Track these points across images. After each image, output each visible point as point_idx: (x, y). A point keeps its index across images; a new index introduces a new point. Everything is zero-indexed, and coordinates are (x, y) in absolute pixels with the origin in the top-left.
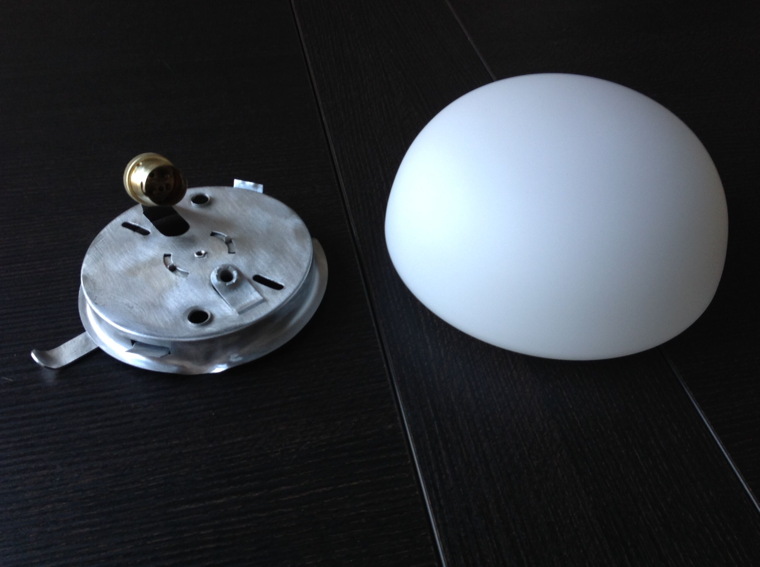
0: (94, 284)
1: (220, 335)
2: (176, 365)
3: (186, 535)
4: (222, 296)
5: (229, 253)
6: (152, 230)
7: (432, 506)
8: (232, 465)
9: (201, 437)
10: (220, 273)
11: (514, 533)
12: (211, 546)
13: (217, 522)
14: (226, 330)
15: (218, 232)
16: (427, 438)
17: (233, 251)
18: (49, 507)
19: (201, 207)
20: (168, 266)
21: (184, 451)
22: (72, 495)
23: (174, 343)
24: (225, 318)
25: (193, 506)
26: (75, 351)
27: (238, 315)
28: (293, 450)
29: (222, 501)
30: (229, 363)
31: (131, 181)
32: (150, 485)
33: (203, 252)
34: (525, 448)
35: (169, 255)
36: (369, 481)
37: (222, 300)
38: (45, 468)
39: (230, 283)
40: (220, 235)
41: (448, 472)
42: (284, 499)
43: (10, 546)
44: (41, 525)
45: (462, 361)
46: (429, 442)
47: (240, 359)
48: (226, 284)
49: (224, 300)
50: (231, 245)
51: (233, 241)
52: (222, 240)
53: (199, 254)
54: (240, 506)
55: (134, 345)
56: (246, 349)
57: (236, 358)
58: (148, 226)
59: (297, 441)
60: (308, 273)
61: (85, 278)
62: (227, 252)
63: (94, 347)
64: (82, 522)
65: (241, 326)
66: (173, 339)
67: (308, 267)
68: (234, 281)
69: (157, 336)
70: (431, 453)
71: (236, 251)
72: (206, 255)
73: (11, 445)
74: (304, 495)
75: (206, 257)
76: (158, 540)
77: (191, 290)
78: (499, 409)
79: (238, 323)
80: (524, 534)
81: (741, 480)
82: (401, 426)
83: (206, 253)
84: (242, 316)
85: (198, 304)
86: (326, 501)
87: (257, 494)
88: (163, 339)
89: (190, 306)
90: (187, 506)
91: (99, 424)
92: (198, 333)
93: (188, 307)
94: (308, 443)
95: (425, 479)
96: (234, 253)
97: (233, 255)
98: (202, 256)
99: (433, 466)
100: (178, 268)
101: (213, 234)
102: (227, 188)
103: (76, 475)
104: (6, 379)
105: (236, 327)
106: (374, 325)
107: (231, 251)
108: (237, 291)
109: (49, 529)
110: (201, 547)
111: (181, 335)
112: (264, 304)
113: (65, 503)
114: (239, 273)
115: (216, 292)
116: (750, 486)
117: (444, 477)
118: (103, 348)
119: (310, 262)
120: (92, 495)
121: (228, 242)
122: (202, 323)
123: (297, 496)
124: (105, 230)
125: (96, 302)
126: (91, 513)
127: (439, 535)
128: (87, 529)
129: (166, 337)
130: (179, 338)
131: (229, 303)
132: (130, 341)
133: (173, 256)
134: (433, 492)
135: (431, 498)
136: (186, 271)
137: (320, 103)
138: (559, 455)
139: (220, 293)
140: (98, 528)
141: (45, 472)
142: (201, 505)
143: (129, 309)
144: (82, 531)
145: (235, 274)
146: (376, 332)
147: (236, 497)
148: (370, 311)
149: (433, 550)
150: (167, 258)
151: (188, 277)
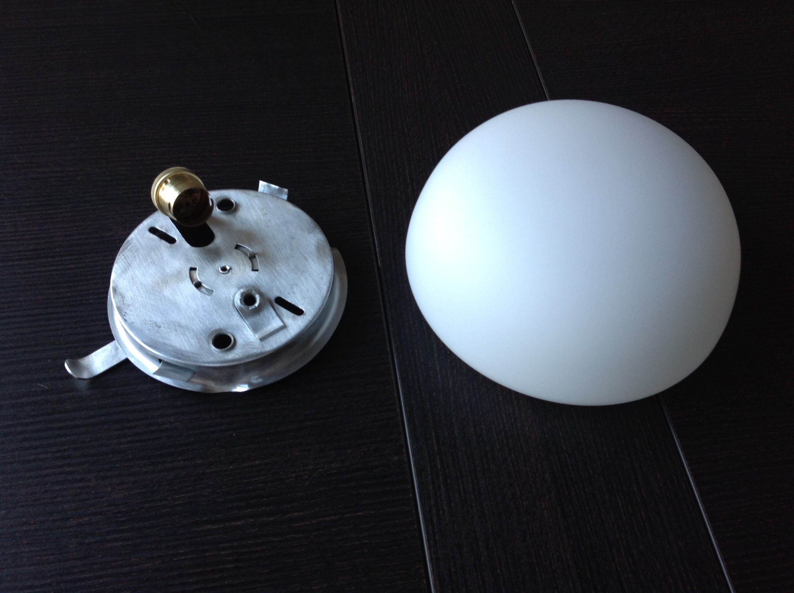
0: (123, 297)
1: (242, 362)
2: (200, 384)
3: (207, 554)
4: (245, 320)
5: (253, 270)
6: (178, 238)
7: (428, 540)
8: (250, 488)
9: (222, 458)
10: (244, 295)
11: (498, 571)
12: (230, 566)
13: (235, 544)
14: (247, 357)
15: (242, 245)
16: (429, 472)
17: (257, 269)
18: (86, 519)
19: (227, 214)
20: (194, 283)
21: (207, 471)
22: (106, 509)
23: (200, 367)
24: (248, 344)
25: (215, 527)
26: (106, 361)
27: (259, 341)
28: (306, 477)
29: (239, 523)
30: (250, 384)
31: (158, 195)
32: (176, 503)
33: (228, 268)
34: (517, 488)
35: (195, 269)
36: (373, 512)
37: (245, 323)
38: (80, 481)
39: (253, 307)
40: (244, 247)
41: (445, 508)
42: (296, 525)
43: (53, 554)
44: (80, 536)
45: (468, 394)
46: (430, 477)
47: (260, 380)
48: (249, 308)
49: (247, 324)
50: (254, 260)
51: (256, 256)
52: (246, 254)
53: (224, 269)
54: (256, 529)
55: (161, 363)
56: (268, 372)
57: (257, 380)
58: (175, 233)
59: (310, 467)
60: (327, 298)
61: (115, 290)
62: (251, 268)
63: (123, 358)
64: (115, 536)
65: (262, 353)
66: (198, 364)
67: (328, 290)
68: (257, 305)
69: (183, 360)
70: (431, 487)
71: (259, 268)
72: (231, 271)
73: (49, 455)
74: (314, 522)
75: (230, 274)
76: (183, 558)
77: (216, 311)
78: (498, 447)
79: (259, 351)
80: (507, 572)
81: (710, 533)
82: (406, 459)
83: (231, 269)
84: (263, 343)
85: (222, 327)
86: (333, 529)
87: (272, 519)
88: (189, 363)
89: (214, 329)
90: (209, 527)
91: (129, 439)
92: (222, 359)
93: (212, 330)
94: (320, 470)
95: (424, 514)
96: (257, 270)
97: (257, 272)
98: (227, 272)
99: (432, 501)
100: (203, 284)
101: (237, 247)
102: (252, 193)
103: (109, 489)
104: (42, 386)
105: (257, 355)
106: (388, 349)
107: (255, 269)
108: (259, 315)
109: (86, 541)
110: (221, 567)
111: (205, 360)
112: (285, 330)
113: (100, 516)
114: (262, 295)
115: (239, 315)
116: (717, 539)
117: (441, 512)
118: (132, 360)
119: (330, 285)
120: (124, 510)
121: (252, 257)
122: (226, 349)
123: (308, 523)
124: (132, 235)
125: (125, 318)
126: (124, 527)
127: (432, 569)
128: (120, 543)
129: (191, 361)
130: (204, 363)
131: (251, 329)
132: (158, 360)
133: (198, 270)
134: (430, 527)
135: (427, 533)
136: (211, 289)
137: (350, 79)
138: (547, 497)
139: (243, 317)
140: (130, 543)
141: (81, 485)
142: (222, 526)
143: (156, 328)
144: (115, 544)
145: (258, 297)
146: (390, 357)
147: (252, 520)
148: (386, 333)
149: (425, 583)
150: (193, 271)
151: (212, 296)
